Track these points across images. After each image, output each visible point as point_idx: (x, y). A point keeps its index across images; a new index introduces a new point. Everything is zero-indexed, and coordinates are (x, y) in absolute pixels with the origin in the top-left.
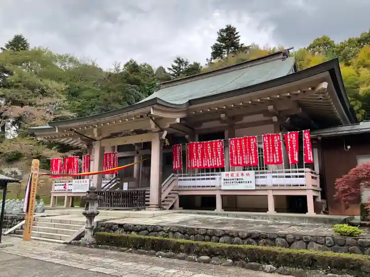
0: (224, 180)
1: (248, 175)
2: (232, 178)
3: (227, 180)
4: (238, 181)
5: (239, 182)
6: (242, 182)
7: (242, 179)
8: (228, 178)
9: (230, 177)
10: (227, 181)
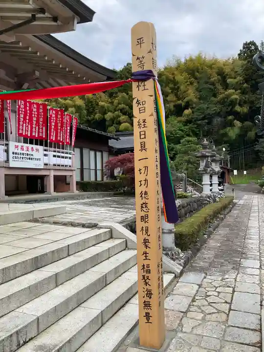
0: (13, 153)
1: (37, 150)
2: (22, 152)
3: (16, 153)
4: (28, 157)
5: (29, 159)
6: (32, 159)
7: (32, 155)
8: (17, 152)
9: (20, 151)
10: (17, 156)
